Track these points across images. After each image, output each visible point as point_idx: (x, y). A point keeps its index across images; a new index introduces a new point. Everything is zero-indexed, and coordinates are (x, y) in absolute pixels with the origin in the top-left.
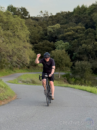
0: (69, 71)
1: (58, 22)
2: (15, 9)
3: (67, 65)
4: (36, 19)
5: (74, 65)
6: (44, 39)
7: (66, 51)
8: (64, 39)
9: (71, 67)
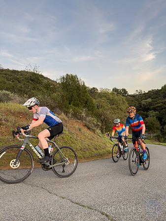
0: (159, 133)
1: (150, 97)
2: (118, 90)
3: (157, 128)
4: (133, 96)
5: (163, 128)
6: (139, 110)
7: (157, 118)
8: (155, 109)
9: (161, 130)
